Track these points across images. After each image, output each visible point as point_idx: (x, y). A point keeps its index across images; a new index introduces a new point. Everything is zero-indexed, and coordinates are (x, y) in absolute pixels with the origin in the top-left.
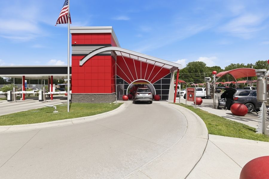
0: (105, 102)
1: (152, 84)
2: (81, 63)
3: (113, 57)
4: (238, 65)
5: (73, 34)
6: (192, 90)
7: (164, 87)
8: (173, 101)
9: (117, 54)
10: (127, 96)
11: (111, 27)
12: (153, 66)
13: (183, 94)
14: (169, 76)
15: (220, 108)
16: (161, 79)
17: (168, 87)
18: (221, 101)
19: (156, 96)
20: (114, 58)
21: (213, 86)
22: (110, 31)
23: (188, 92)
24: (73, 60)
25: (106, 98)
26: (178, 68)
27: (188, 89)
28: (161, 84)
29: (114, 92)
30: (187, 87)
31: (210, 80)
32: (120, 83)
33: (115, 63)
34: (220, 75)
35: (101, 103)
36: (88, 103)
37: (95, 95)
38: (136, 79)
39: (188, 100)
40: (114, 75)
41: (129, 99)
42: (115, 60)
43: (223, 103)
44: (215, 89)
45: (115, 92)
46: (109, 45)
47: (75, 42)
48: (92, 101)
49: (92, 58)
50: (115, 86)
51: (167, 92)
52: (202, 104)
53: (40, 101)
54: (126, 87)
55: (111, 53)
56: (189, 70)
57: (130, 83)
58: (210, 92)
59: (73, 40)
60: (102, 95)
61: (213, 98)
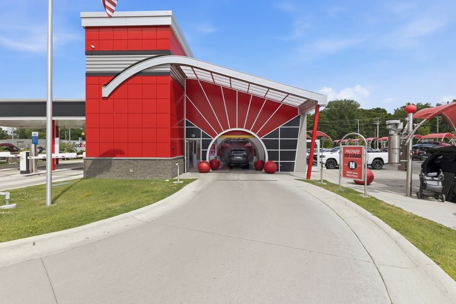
0: (157, 176)
1: (260, 139)
2: (106, 91)
3: (180, 83)
4: (418, 105)
5: (87, 28)
6: (357, 152)
7: (285, 145)
8: (305, 176)
9: (187, 75)
10: (207, 163)
11: (170, 13)
12: (262, 100)
13: (323, 158)
14: (297, 122)
15: (425, 196)
16: (280, 127)
17: (294, 145)
18: (430, 178)
19: (267, 163)
20: (181, 85)
21: (407, 142)
22: (167, 21)
23: (346, 155)
24: (88, 85)
25: (159, 168)
26: (317, 101)
27: (345, 149)
28: (279, 139)
29: (179, 155)
30: (343, 145)
31: (401, 126)
32: (194, 135)
33: (183, 94)
34: (427, 115)
35: (148, 177)
36: (120, 178)
37: (135, 162)
38: (226, 128)
39: (345, 175)
40: (181, 120)
41: (212, 169)
42: (184, 88)
43: (435, 183)
44: (411, 148)
45: (183, 154)
46: (167, 53)
47: (93, 46)
48: (129, 174)
49: (130, 82)
50: (182, 142)
51: (292, 156)
52: (373, 183)
53: (22, 172)
54: (206, 144)
55: (169, 69)
56: (328, 114)
57: (214, 135)
58: (401, 158)
59: (89, 41)
60: (151, 162)
61: (406, 170)
